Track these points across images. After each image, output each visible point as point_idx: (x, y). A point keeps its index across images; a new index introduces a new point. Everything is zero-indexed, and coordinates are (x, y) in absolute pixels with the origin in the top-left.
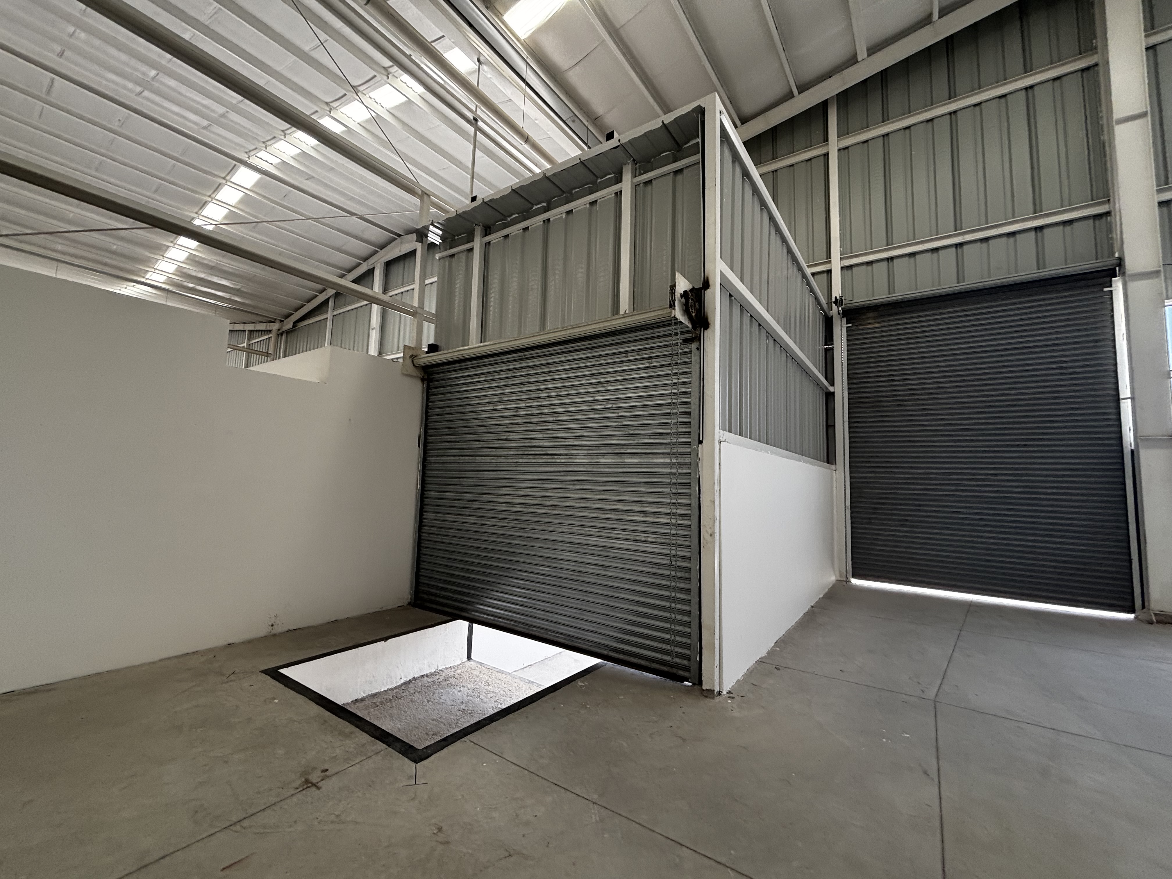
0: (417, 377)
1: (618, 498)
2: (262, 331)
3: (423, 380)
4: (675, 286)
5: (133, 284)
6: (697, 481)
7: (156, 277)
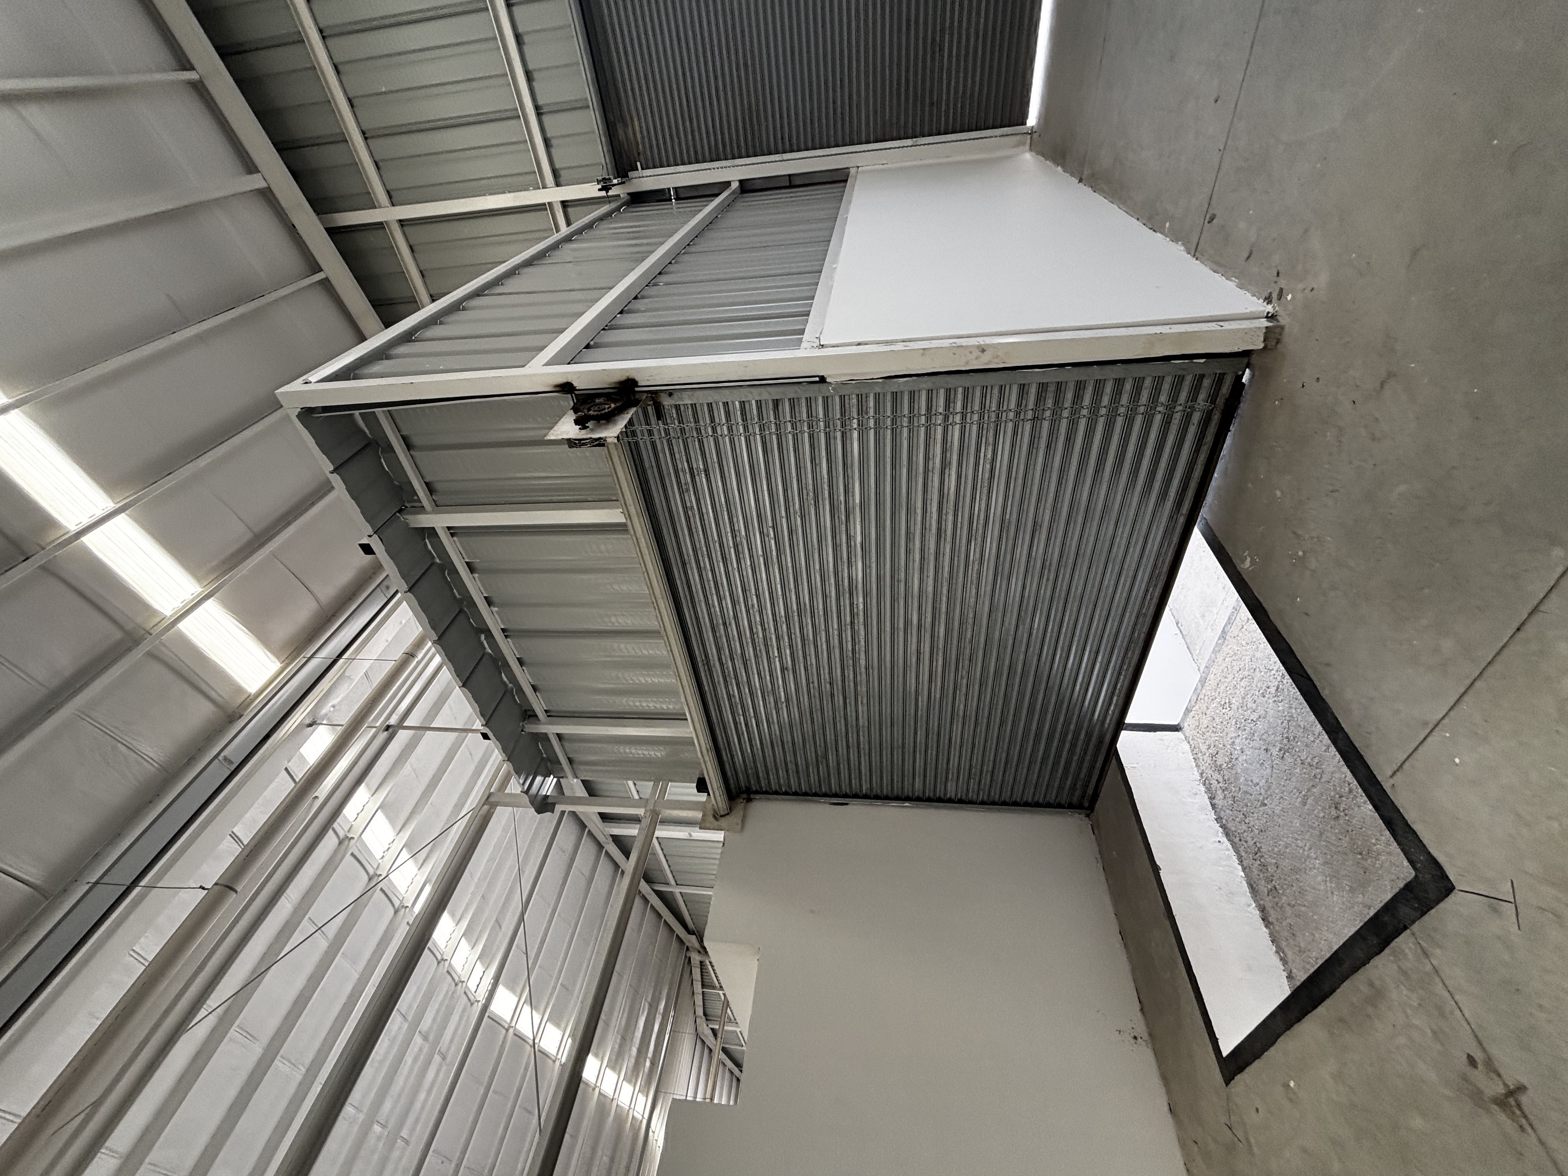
0: (745, 809)
1: (919, 512)
2: (701, 972)
3: (749, 800)
4: (569, 440)
5: (651, 1133)
6: (888, 381)
7: (640, 1106)
